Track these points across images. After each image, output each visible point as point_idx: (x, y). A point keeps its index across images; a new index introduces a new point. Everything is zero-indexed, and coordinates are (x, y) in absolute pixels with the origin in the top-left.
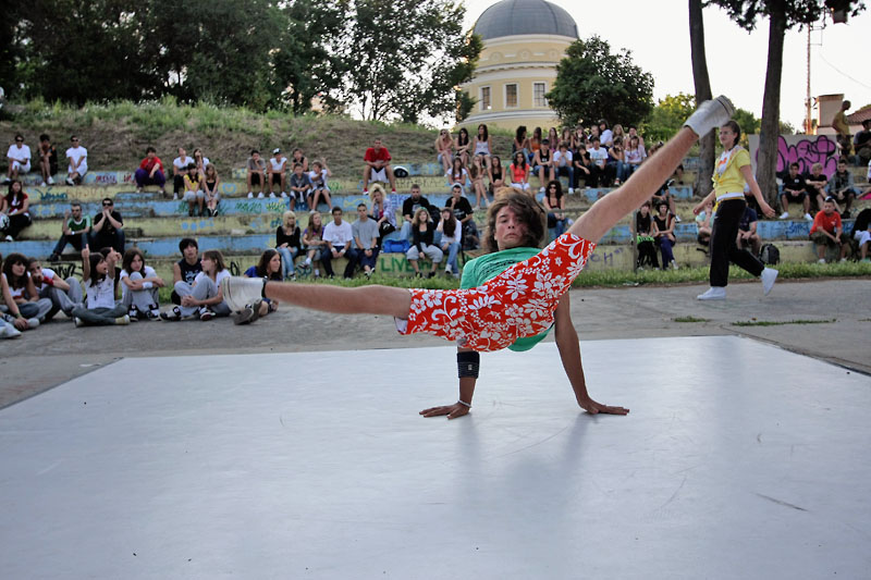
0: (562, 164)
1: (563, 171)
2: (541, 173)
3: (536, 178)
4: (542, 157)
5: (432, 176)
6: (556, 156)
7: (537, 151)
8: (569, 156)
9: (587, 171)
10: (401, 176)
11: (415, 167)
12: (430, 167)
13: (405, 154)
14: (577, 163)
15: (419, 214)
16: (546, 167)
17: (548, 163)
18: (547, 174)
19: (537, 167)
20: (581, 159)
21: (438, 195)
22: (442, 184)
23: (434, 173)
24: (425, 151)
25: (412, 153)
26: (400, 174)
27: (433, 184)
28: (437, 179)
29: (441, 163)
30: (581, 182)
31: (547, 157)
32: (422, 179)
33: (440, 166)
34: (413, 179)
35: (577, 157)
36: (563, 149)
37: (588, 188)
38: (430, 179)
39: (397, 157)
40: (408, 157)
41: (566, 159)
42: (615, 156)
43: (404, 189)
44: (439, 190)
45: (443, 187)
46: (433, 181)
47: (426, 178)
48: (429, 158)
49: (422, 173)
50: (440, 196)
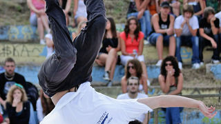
0: (186, 32)
1: (186, 41)
2: (160, 42)
3: (152, 48)
4: (161, 23)
5: (22, 43)
6: (179, 22)
7: (156, 15)
8: (194, 23)
9: (214, 44)
11: (2, 30)
12: (20, 31)
14: (202, 30)
15: (13, 92)
16: (164, 35)
17: (168, 31)
18: (166, 43)
19: (154, 35)
21: (31, 66)
22: (37, 53)
23: (25, 39)
24: (12, 8)
27: (25, 53)
28: (30, 47)
29: (36, 25)
30: (207, 55)
31: (168, 23)
32: (11, 47)
33: (32, 30)
35: (204, 22)
36: (188, 15)
37: (216, 62)
38: (19, 48)
41: (190, 27)
44: (31, 61)
45: (38, 57)
46: (25, 49)
47: (15, 45)
48: (18, 18)
49: (10, 39)
50: (33, 69)
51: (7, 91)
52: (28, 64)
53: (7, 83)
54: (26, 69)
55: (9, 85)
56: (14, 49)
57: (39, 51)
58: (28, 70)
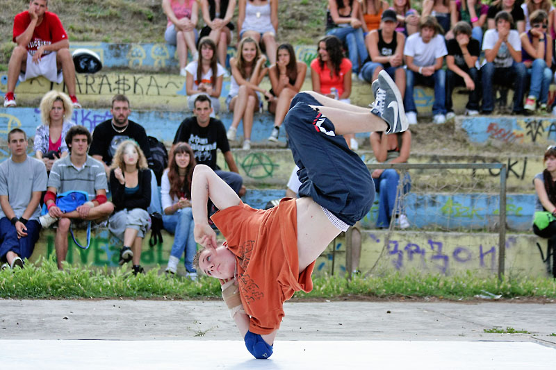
4: (381, 45)
5: (151, 72)
6: (411, 45)
7: (373, 32)
9: (469, 83)
10: (86, 70)
11: (117, 50)
12: (148, 52)
13: (95, 19)
17: (392, 59)
19: (370, 65)
20: (461, 54)
21: (162, 112)
22: (172, 89)
23: (156, 66)
24: (138, 14)
25: (111, 17)
26: (86, 65)
27: (153, 90)
28: (162, 80)
29: (174, 44)
31: (393, 46)
32: (130, 79)
33: (168, 51)
34: (112, 77)
37: (473, 113)
38: (144, 80)
39: (78, 25)
40: (102, 26)
42: (531, 50)
43: (94, 98)
44: (164, 103)
45: (175, 96)
46: (153, 82)
47: (137, 76)
48: (146, 32)
49: (131, 65)
50: (165, 116)
51: (114, 150)
52: (157, 108)
53: (116, 138)
54: (152, 115)
55: (119, 141)
56: (136, 83)
57: (178, 87)
58: (156, 116)
